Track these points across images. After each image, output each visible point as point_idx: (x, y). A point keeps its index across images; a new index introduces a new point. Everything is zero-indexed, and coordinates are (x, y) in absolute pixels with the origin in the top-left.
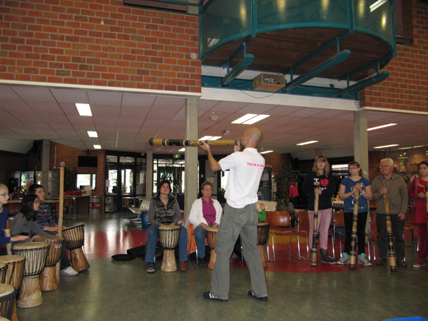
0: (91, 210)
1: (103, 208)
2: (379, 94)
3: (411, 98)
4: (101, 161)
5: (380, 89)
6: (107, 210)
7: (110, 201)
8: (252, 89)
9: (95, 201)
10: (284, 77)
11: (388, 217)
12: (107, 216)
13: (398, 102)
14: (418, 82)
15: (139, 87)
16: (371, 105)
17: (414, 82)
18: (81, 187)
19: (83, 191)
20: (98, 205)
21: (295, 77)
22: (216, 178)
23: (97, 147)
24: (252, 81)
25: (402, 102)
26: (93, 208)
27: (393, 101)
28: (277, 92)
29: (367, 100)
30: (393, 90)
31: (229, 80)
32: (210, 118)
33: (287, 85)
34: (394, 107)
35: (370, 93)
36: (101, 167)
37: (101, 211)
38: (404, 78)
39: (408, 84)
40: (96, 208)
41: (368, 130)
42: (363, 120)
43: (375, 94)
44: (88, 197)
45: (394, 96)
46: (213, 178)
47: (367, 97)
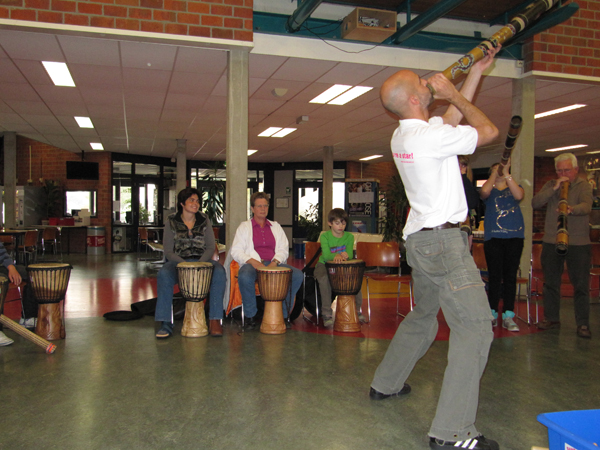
0: (89, 248)
1: (109, 245)
2: (559, 49)
4: (103, 169)
5: (560, 39)
6: (116, 248)
7: (120, 234)
8: (340, 37)
9: (96, 233)
10: (395, 18)
12: (116, 257)
13: (591, 62)
15: (145, 28)
16: (543, 68)
18: (74, 212)
19: (76, 218)
20: (101, 241)
21: (413, 17)
22: (291, 199)
23: (97, 146)
24: (339, 23)
26: (93, 245)
27: (582, 62)
28: (384, 43)
29: (537, 60)
30: (583, 43)
31: (300, 19)
32: (273, 92)
33: (401, 30)
34: (582, 72)
35: (543, 48)
36: (104, 179)
37: (106, 250)
40: (99, 245)
41: (537, 116)
42: (529, 96)
43: (552, 49)
44: (85, 228)
45: (583, 52)
46: (286, 200)
47: (537, 53)
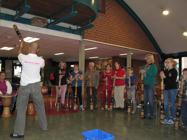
2: (90, 34)
3: (103, 37)
5: (91, 31)
8: (30, 24)
10: (47, 20)
11: (91, 88)
13: (98, 38)
14: (106, 31)
16: (87, 38)
17: (105, 30)
21: (52, 21)
24: (30, 20)
25: (99, 38)
27: (96, 38)
28: (43, 27)
29: (85, 36)
30: (96, 33)
31: (17, 17)
33: (48, 24)
34: (96, 40)
35: (87, 33)
38: (101, 28)
39: (102, 31)
41: (85, 50)
42: (83, 45)
43: (89, 33)
45: (96, 35)
47: (85, 34)
